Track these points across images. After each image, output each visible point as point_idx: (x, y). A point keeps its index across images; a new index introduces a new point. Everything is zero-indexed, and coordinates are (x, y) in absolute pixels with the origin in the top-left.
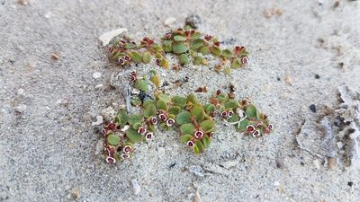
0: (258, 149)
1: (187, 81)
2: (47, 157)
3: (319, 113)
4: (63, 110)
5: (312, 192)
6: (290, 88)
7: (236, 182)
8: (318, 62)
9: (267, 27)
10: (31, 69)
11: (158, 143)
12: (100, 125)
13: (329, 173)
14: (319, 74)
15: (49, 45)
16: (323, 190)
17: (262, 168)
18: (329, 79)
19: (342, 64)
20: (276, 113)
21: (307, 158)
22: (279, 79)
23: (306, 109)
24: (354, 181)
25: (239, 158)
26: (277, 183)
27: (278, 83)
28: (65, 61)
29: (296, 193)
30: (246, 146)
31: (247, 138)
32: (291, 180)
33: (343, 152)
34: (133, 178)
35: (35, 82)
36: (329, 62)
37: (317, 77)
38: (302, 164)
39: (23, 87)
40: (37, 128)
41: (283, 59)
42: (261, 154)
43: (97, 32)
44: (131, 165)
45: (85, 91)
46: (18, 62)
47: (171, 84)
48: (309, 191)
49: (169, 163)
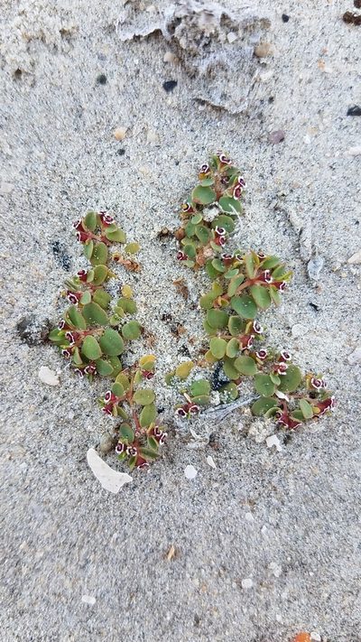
0: (261, 176)
1: (170, 317)
2: (342, 500)
3: (177, 75)
4: (261, 506)
5: (310, 82)
6: (137, 130)
7: (318, 204)
8: (67, 78)
9: (11, 186)
10: (203, 584)
11: (286, 338)
12: (279, 437)
13: (277, 54)
14: (96, 75)
15: (152, 574)
16: (303, 64)
17: (289, 166)
18: (102, 58)
19: (63, 32)
20: (189, 152)
21: (261, 93)
22: (122, 152)
23: (172, 99)
24: (280, 13)
25: (282, 205)
26: (307, 139)
27: (130, 152)
28: (175, 534)
29: (315, 108)
30: (259, 196)
31: (246, 196)
32: (298, 118)
33: (240, 32)
34: (346, 362)
35: (224, 569)
36: (62, 57)
37: (102, 80)
38: (271, 100)
39: (239, 583)
40: (301, 533)
41: (76, 147)
42: (268, 169)
43: (102, 501)
44: (328, 371)
45: (224, 480)
46: (196, 611)
47: (181, 343)
48: (309, 87)
49: (311, 314)
